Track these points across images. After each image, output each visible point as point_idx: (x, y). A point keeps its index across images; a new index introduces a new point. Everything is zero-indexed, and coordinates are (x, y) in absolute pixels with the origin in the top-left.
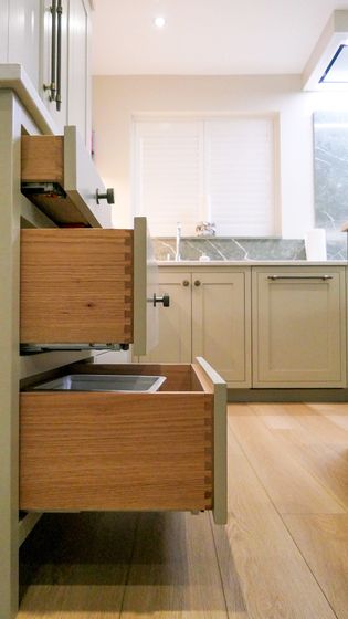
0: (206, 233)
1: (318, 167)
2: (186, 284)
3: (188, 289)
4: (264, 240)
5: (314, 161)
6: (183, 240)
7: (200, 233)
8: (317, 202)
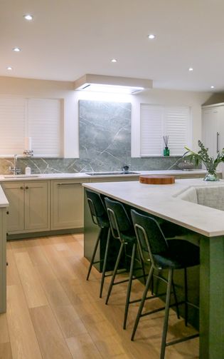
0: (29, 156)
1: (81, 126)
2: (21, 188)
3: (23, 190)
4: (56, 159)
5: (79, 123)
6: (18, 159)
7: (26, 156)
8: (80, 141)
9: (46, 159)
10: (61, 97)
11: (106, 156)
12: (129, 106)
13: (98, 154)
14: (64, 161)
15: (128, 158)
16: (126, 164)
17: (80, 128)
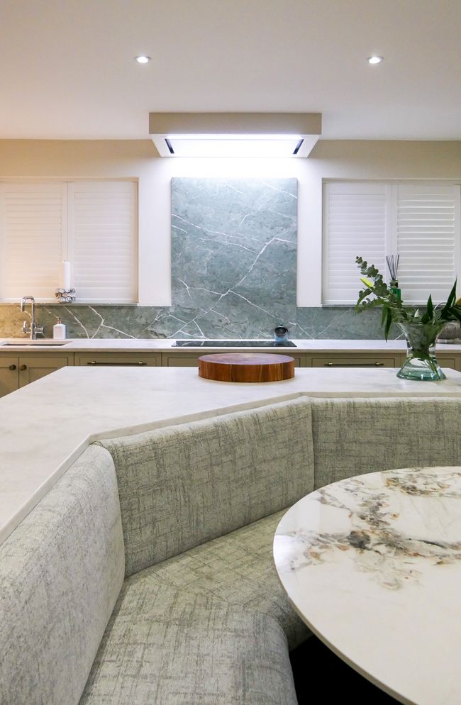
1: (176, 235)
2: (13, 368)
3: (15, 373)
4: (120, 307)
5: (172, 229)
8: (173, 269)
9: (98, 307)
10: (134, 175)
11: (234, 301)
12: (295, 187)
13: (216, 299)
14: (137, 312)
15: (289, 308)
16: (283, 322)
17: (173, 240)
